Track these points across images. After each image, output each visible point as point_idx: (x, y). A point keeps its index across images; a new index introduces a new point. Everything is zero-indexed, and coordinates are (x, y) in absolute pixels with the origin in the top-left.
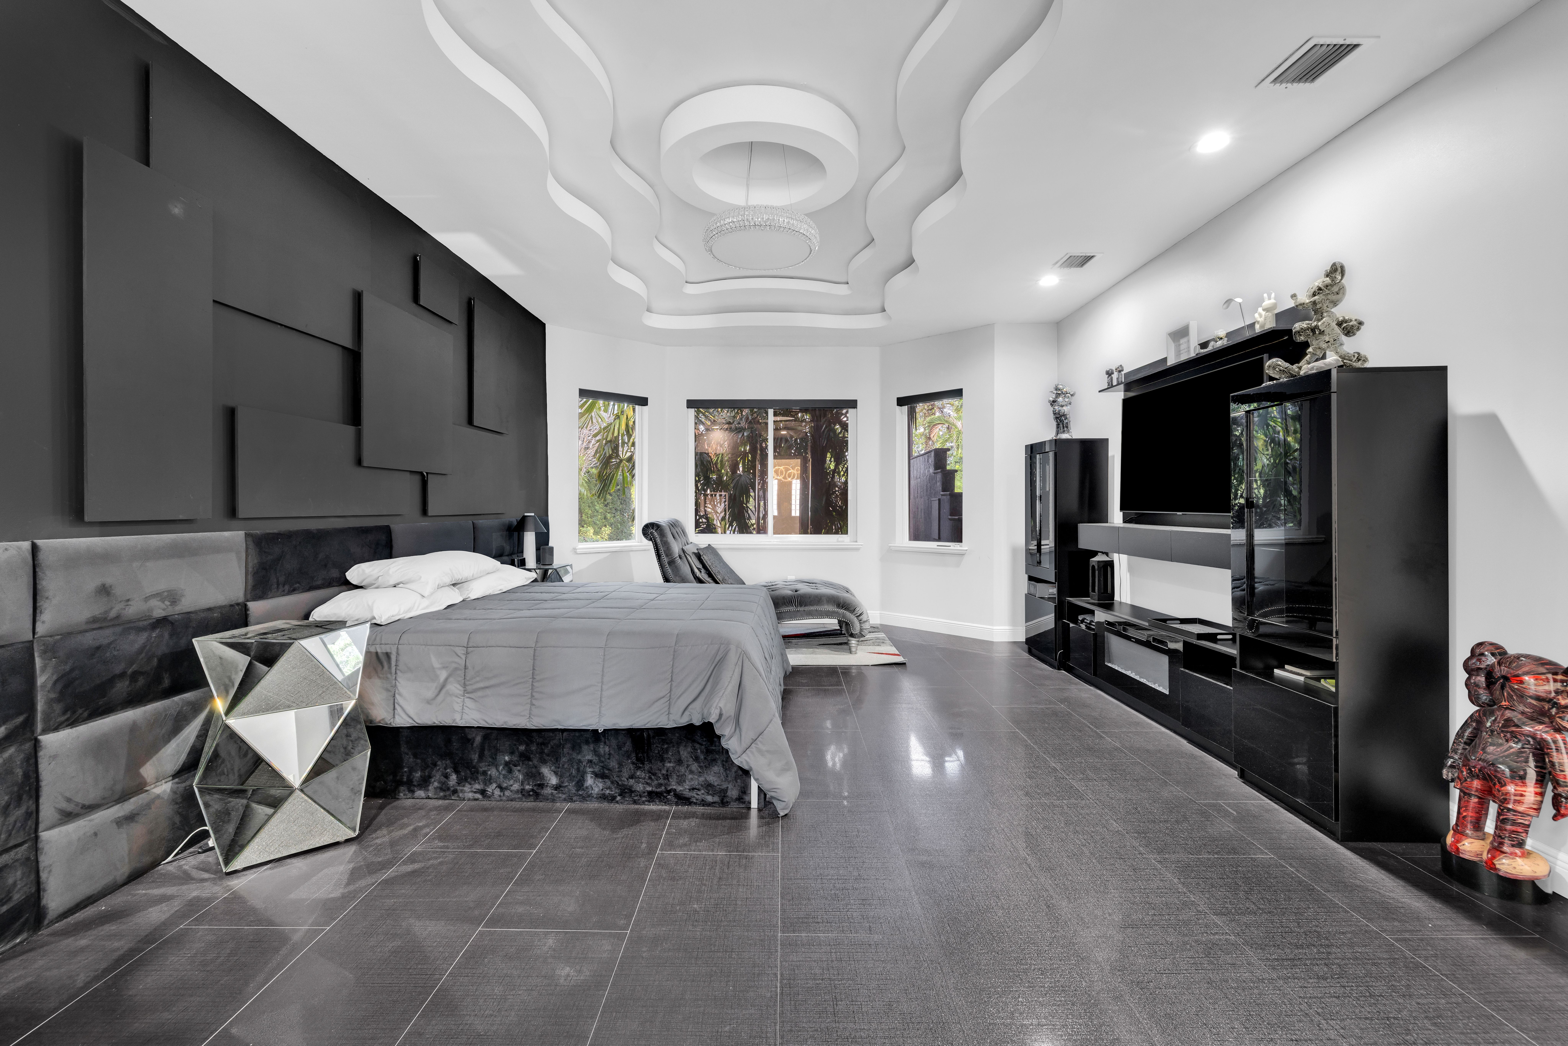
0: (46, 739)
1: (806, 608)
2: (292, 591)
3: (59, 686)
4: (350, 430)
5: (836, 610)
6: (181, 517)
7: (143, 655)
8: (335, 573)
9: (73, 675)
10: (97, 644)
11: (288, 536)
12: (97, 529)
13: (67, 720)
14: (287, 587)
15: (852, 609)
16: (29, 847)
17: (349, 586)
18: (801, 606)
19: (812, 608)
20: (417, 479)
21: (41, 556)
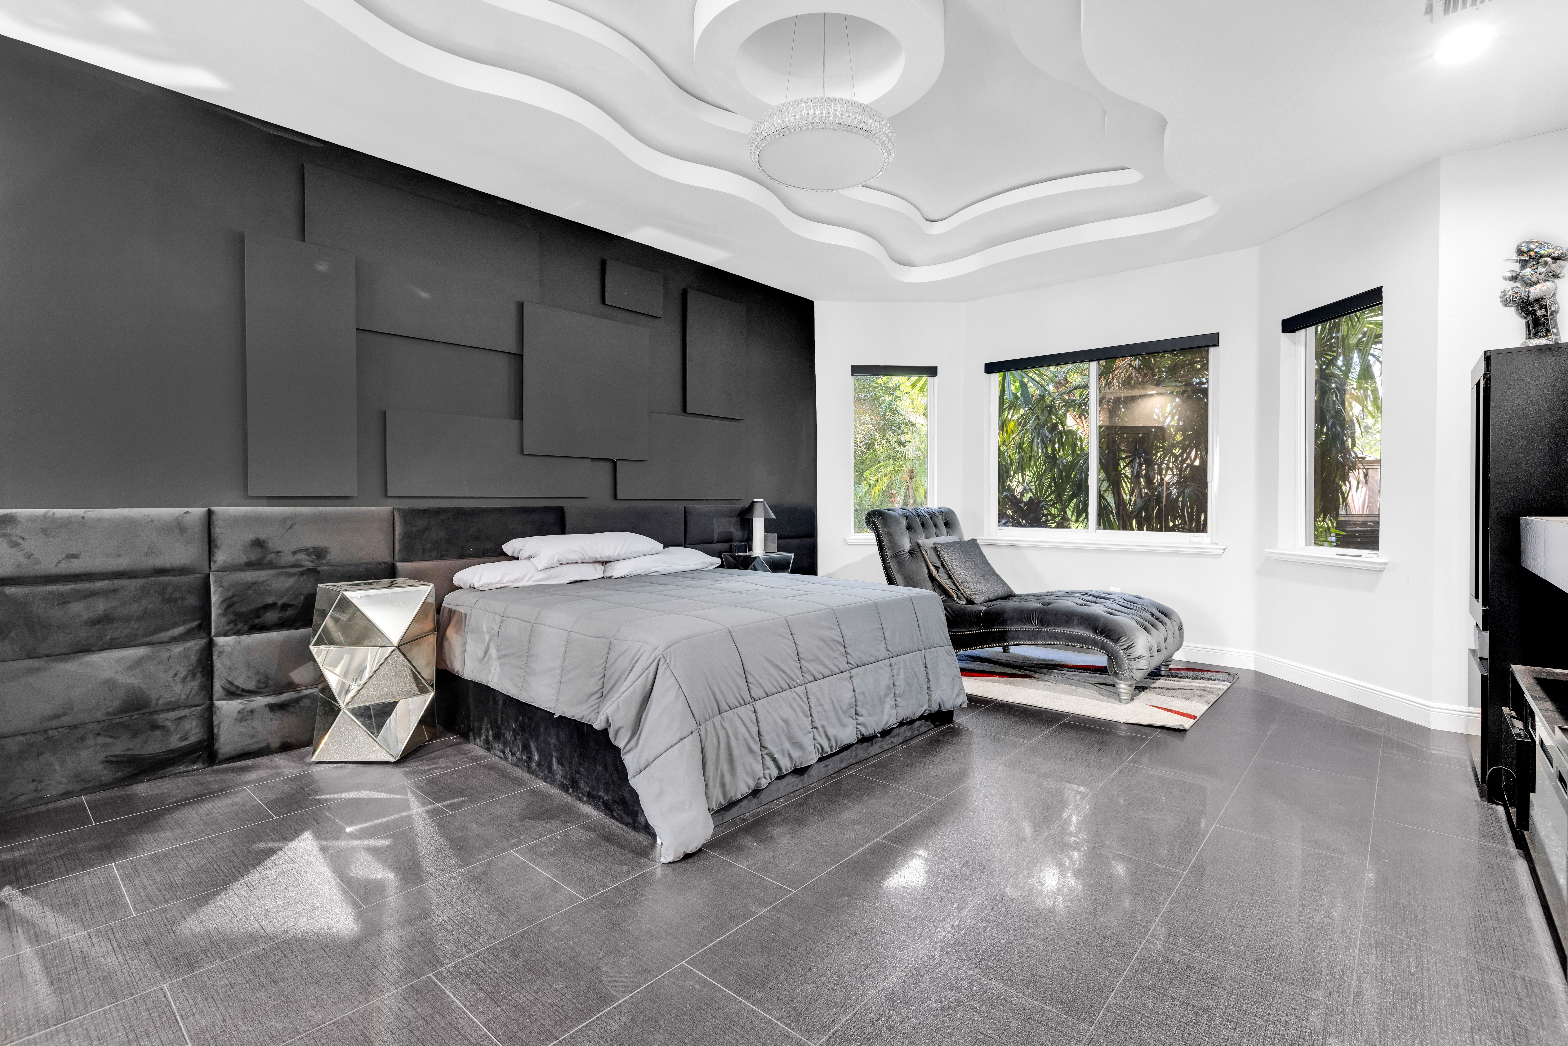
0: (220, 641)
1: (1051, 630)
2: (441, 557)
3: (223, 607)
4: (516, 423)
5: (1092, 635)
6: (329, 494)
7: (291, 592)
8: (489, 545)
9: (234, 599)
10: (254, 581)
11: (438, 511)
12: (265, 501)
13: (231, 629)
14: (434, 554)
15: (1115, 637)
16: (204, 709)
17: (503, 558)
18: (1043, 625)
19: (1058, 630)
20: (608, 466)
21: (214, 518)
